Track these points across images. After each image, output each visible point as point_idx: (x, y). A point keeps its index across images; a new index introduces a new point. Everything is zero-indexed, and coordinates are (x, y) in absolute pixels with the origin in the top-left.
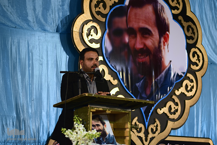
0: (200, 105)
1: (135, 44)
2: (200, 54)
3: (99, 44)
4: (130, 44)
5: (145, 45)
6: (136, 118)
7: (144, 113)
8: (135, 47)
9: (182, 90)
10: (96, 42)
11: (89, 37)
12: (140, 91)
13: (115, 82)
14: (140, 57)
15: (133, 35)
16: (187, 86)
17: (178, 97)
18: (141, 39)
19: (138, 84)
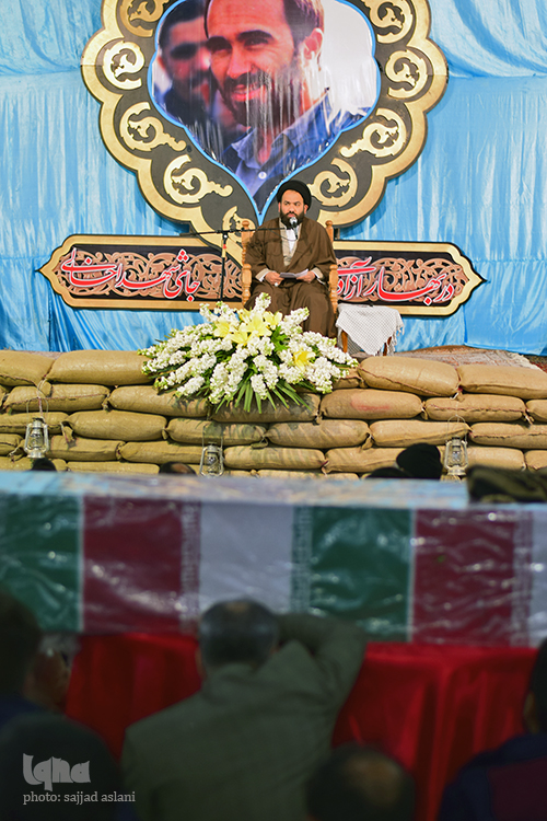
0: (434, 172)
1: (227, 69)
2: (420, 63)
3: (139, 81)
4: (214, 70)
5: (253, 65)
6: (235, 209)
7: (254, 197)
8: (228, 73)
9: (363, 144)
10: (133, 77)
11: (116, 71)
12: (243, 159)
13: (181, 146)
14: (241, 92)
15: (223, 51)
16: (375, 137)
17: (349, 160)
18: (243, 54)
19: (237, 144)
